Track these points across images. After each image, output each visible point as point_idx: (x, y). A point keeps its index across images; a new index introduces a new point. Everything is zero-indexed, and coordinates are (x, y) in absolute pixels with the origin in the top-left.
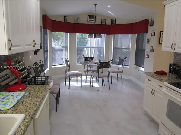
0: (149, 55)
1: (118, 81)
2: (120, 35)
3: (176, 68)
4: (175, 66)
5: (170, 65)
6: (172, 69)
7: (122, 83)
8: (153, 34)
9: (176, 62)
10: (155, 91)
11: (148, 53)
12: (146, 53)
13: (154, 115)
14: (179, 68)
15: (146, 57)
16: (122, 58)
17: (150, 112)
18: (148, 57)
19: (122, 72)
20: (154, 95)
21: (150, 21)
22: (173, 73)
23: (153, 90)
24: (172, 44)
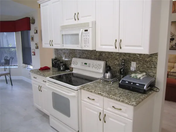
0: (35, 53)
1: (7, 83)
2: (5, 33)
3: (57, 62)
4: (56, 61)
5: (53, 60)
6: (54, 64)
7: (12, 85)
8: (35, 32)
9: (56, 56)
10: (41, 87)
11: (34, 51)
12: (32, 51)
13: (44, 110)
14: (59, 62)
15: (33, 55)
16: (8, 59)
17: (40, 107)
18: (35, 55)
19: (9, 74)
20: (41, 91)
21: (31, 19)
22: (55, 67)
23: (39, 86)
24: (50, 41)
